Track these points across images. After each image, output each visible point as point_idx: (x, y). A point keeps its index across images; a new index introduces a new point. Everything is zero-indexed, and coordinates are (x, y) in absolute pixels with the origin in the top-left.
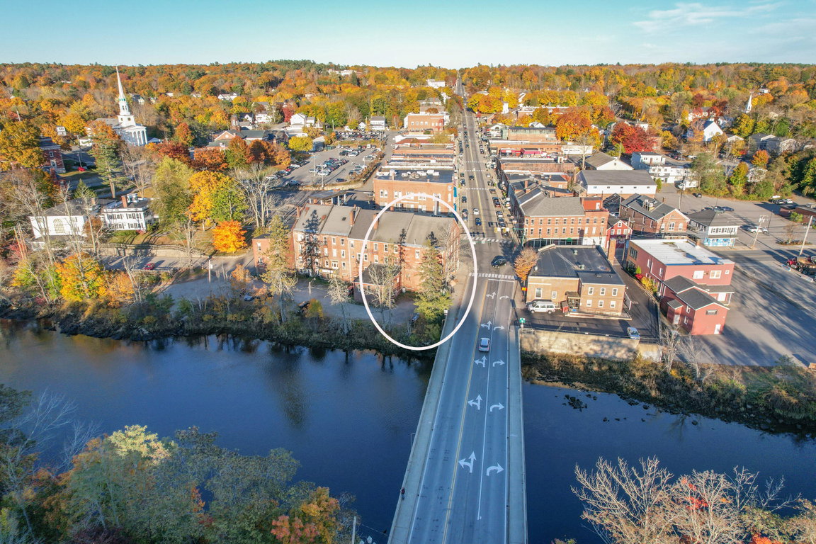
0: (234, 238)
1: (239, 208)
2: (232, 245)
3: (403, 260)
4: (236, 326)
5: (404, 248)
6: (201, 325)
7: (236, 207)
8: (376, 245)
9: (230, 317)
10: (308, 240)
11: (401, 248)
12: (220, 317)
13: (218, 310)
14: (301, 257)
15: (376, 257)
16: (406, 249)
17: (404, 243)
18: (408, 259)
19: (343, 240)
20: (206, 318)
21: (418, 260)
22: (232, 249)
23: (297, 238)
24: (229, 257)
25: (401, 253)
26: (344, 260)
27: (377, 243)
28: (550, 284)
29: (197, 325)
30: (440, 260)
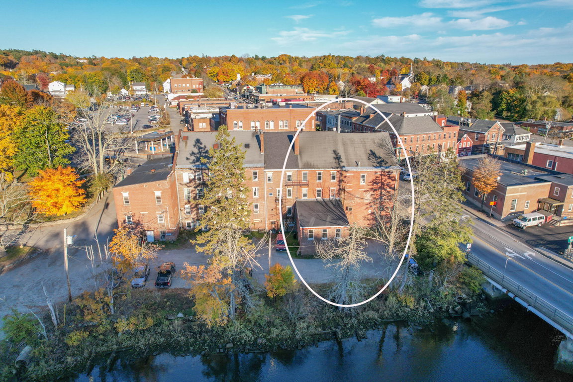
0: (70, 191)
1: (60, 152)
2: (67, 203)
3: (344, 190)
4: (142, 342)
5: (345, 174)
6: (69, 359)
7: (56, 151)
8: (305, 174)
9: (122, 325)
10: (199, 179)
11: (341, 175)
12: (101, 329)
13: (96, 316)
14: (187, 206)
15: (305, 190)
16: (348, 174)
17: (344, 167)
18: (350, 187)
19: (255, 173)
20: (74, 339)
21: (363, 187)
22: (66, 208)
23: (182, 180)
24: (60, 222)
25: (340, 181)
26: (257, 200)
27: (307, 171)
28: (526, 193)
29: (60, 360)
30: (392, 183)
